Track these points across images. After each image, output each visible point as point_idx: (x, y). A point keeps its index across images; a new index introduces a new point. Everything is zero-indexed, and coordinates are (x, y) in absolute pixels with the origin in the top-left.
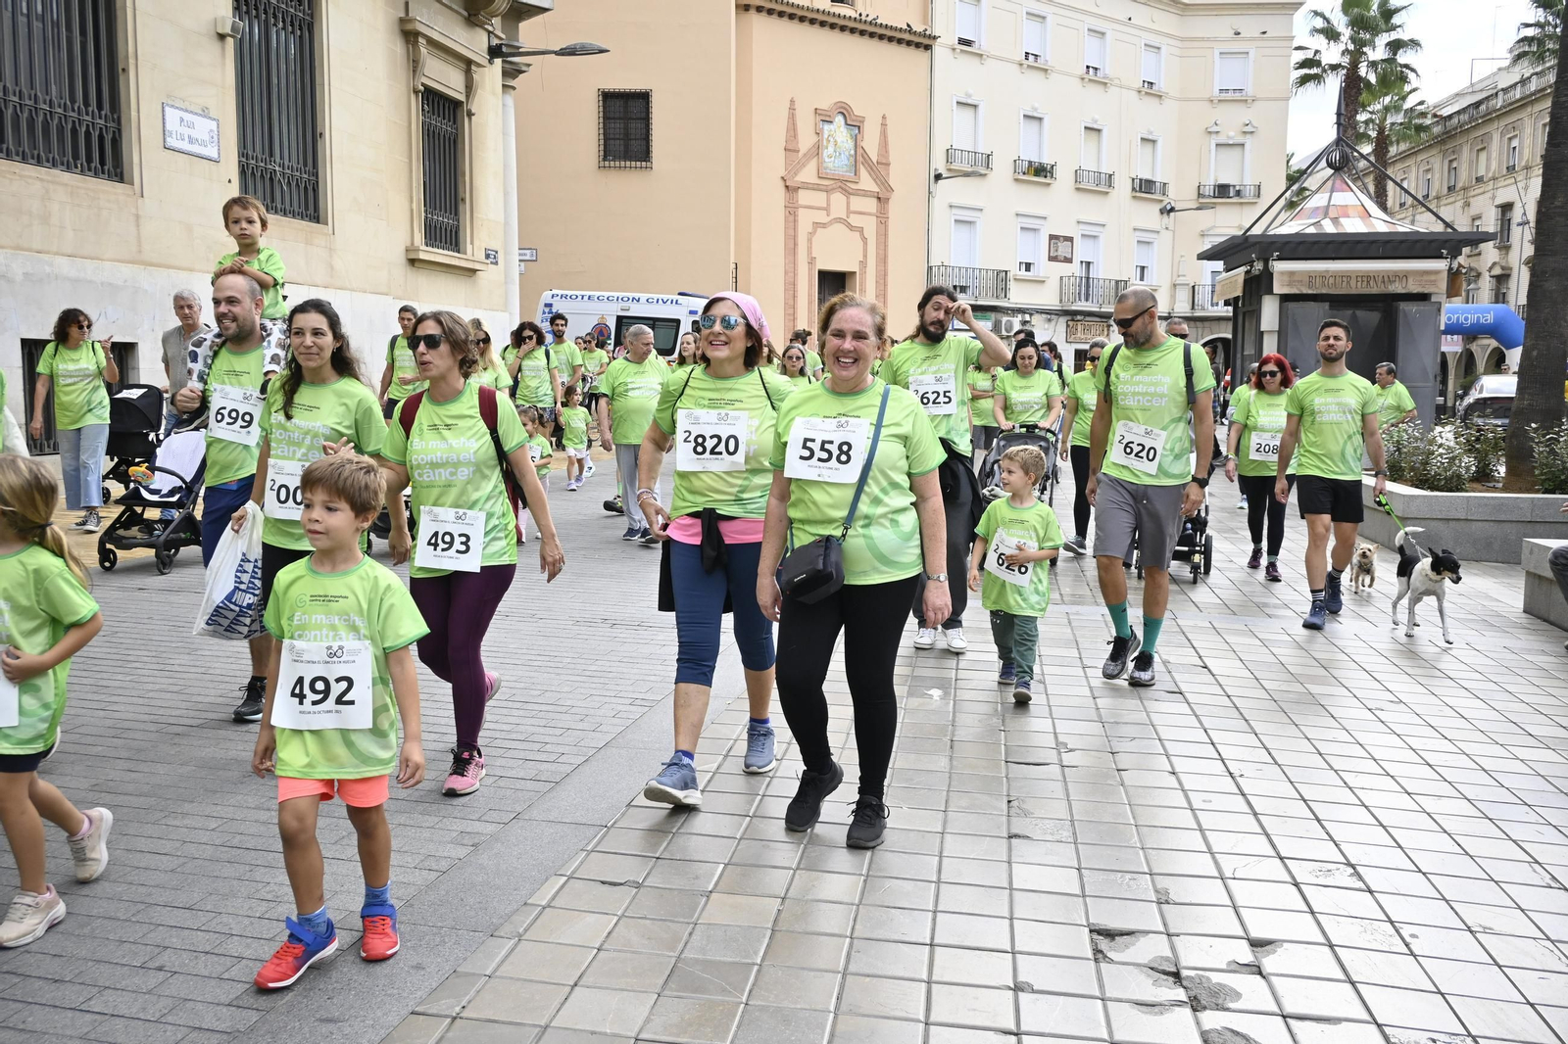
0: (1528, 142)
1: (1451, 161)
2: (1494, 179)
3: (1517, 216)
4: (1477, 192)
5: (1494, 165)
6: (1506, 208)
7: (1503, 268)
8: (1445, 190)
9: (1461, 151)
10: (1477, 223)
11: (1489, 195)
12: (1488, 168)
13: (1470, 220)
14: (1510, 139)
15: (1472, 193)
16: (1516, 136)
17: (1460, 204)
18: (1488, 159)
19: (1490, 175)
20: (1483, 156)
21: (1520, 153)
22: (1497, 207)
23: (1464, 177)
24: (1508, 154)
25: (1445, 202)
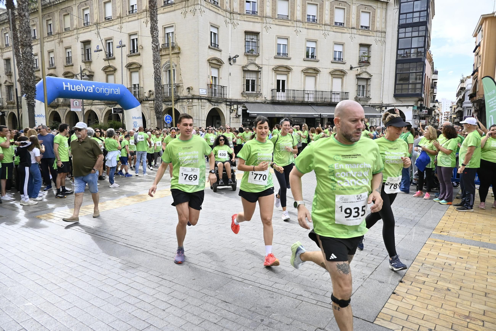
0: (96, 11)
1: (47, 21)
2: (77, 29)
3: (93, 47)
4: (66, 35)
5: (76, 23)
6: (87, 43)
7: (90, 72)
8: (47, 35)
9: (53, 16)
10: (68, 50)
11: (75, 36)
12: (72, 24)
13: (64, 49)
14: (84, 10)
15: (64, 36)
16: (88, 8)
17: (57, 41)
18: (72, 20)
19: (75, 27)
20: (68, 18)
21: (92, 17)
22: (82, 42)
23: (57, 28)
24: (83, 17)
25: (47, 40)
